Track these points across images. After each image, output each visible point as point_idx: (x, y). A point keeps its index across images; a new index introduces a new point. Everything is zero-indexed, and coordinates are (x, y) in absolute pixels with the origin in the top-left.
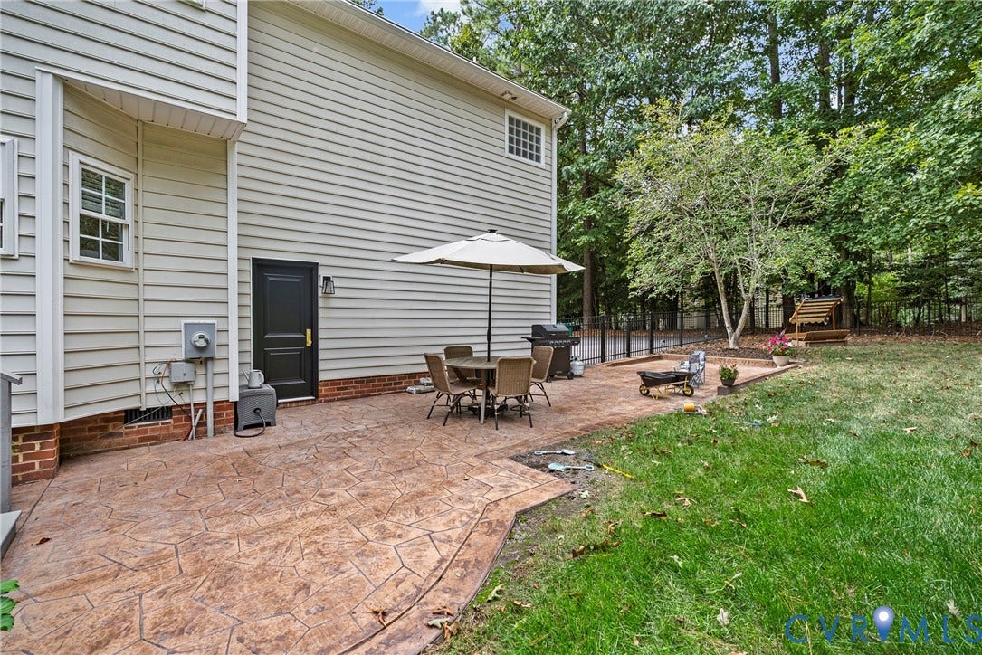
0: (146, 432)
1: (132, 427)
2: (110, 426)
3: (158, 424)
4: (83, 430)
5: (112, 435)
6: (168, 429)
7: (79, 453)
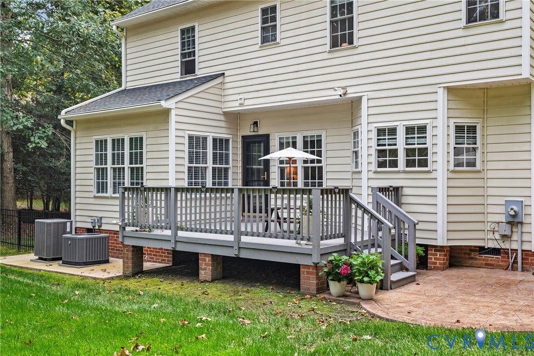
0: (488, 260)
1: (481, 257)
2: (472, 253)
3: (493, 257)
4: (461, 253)
5: (473, 258)
6: (498, 261)
7: (459, 264)
